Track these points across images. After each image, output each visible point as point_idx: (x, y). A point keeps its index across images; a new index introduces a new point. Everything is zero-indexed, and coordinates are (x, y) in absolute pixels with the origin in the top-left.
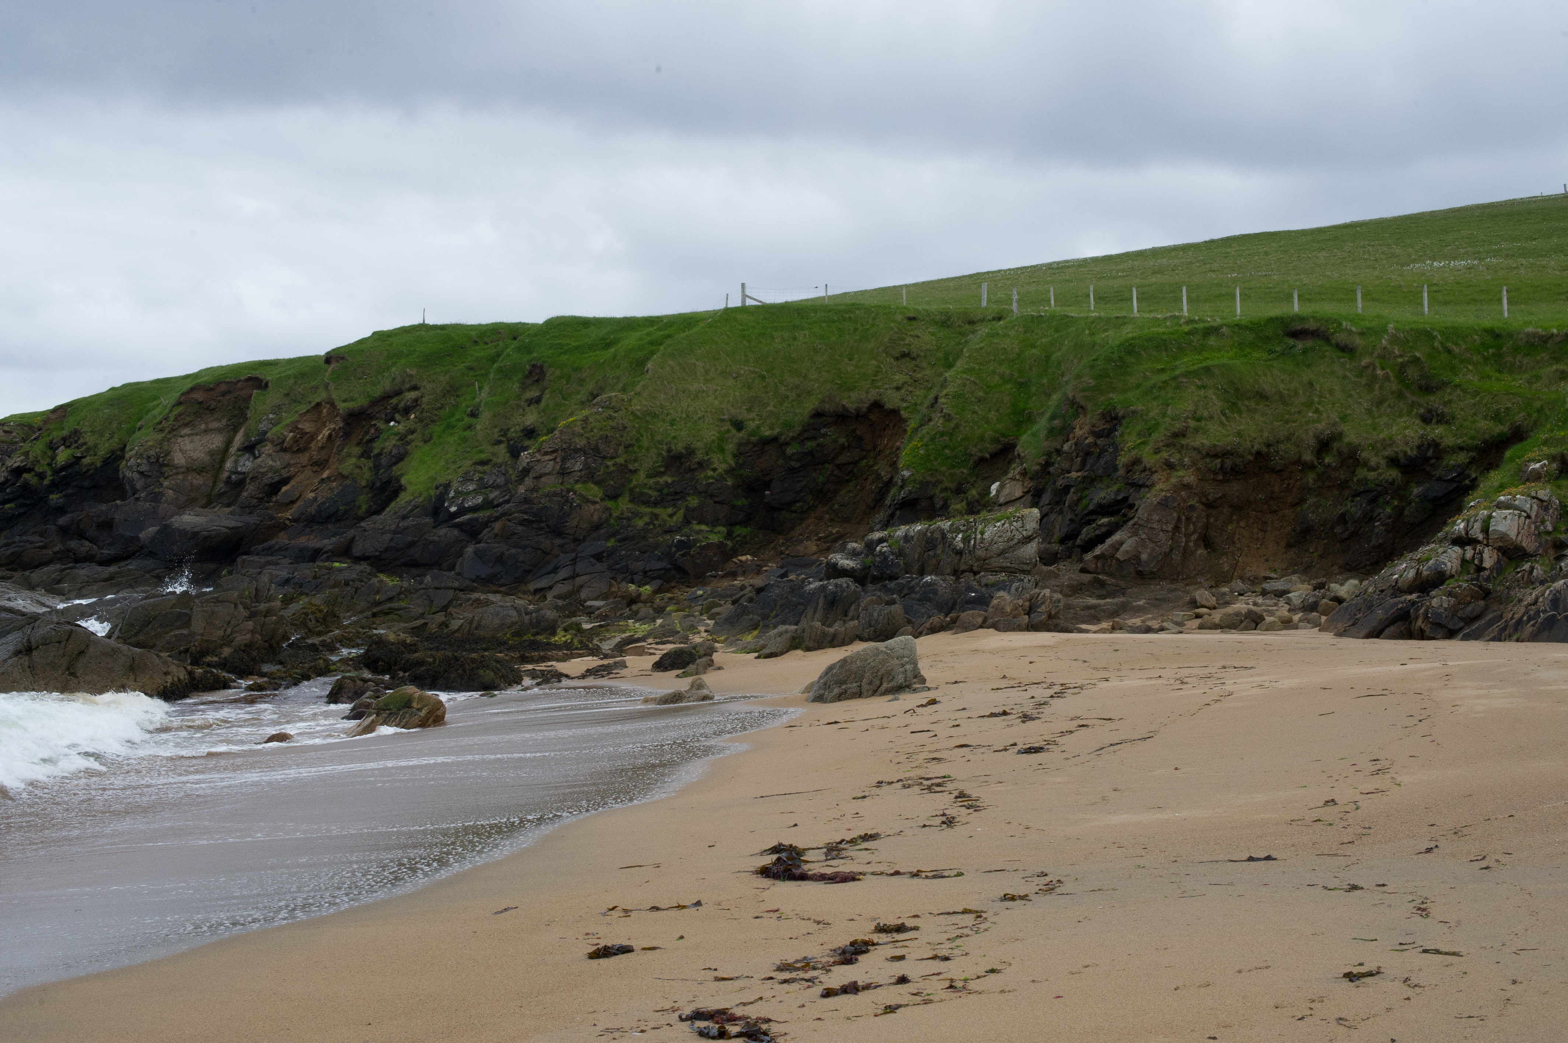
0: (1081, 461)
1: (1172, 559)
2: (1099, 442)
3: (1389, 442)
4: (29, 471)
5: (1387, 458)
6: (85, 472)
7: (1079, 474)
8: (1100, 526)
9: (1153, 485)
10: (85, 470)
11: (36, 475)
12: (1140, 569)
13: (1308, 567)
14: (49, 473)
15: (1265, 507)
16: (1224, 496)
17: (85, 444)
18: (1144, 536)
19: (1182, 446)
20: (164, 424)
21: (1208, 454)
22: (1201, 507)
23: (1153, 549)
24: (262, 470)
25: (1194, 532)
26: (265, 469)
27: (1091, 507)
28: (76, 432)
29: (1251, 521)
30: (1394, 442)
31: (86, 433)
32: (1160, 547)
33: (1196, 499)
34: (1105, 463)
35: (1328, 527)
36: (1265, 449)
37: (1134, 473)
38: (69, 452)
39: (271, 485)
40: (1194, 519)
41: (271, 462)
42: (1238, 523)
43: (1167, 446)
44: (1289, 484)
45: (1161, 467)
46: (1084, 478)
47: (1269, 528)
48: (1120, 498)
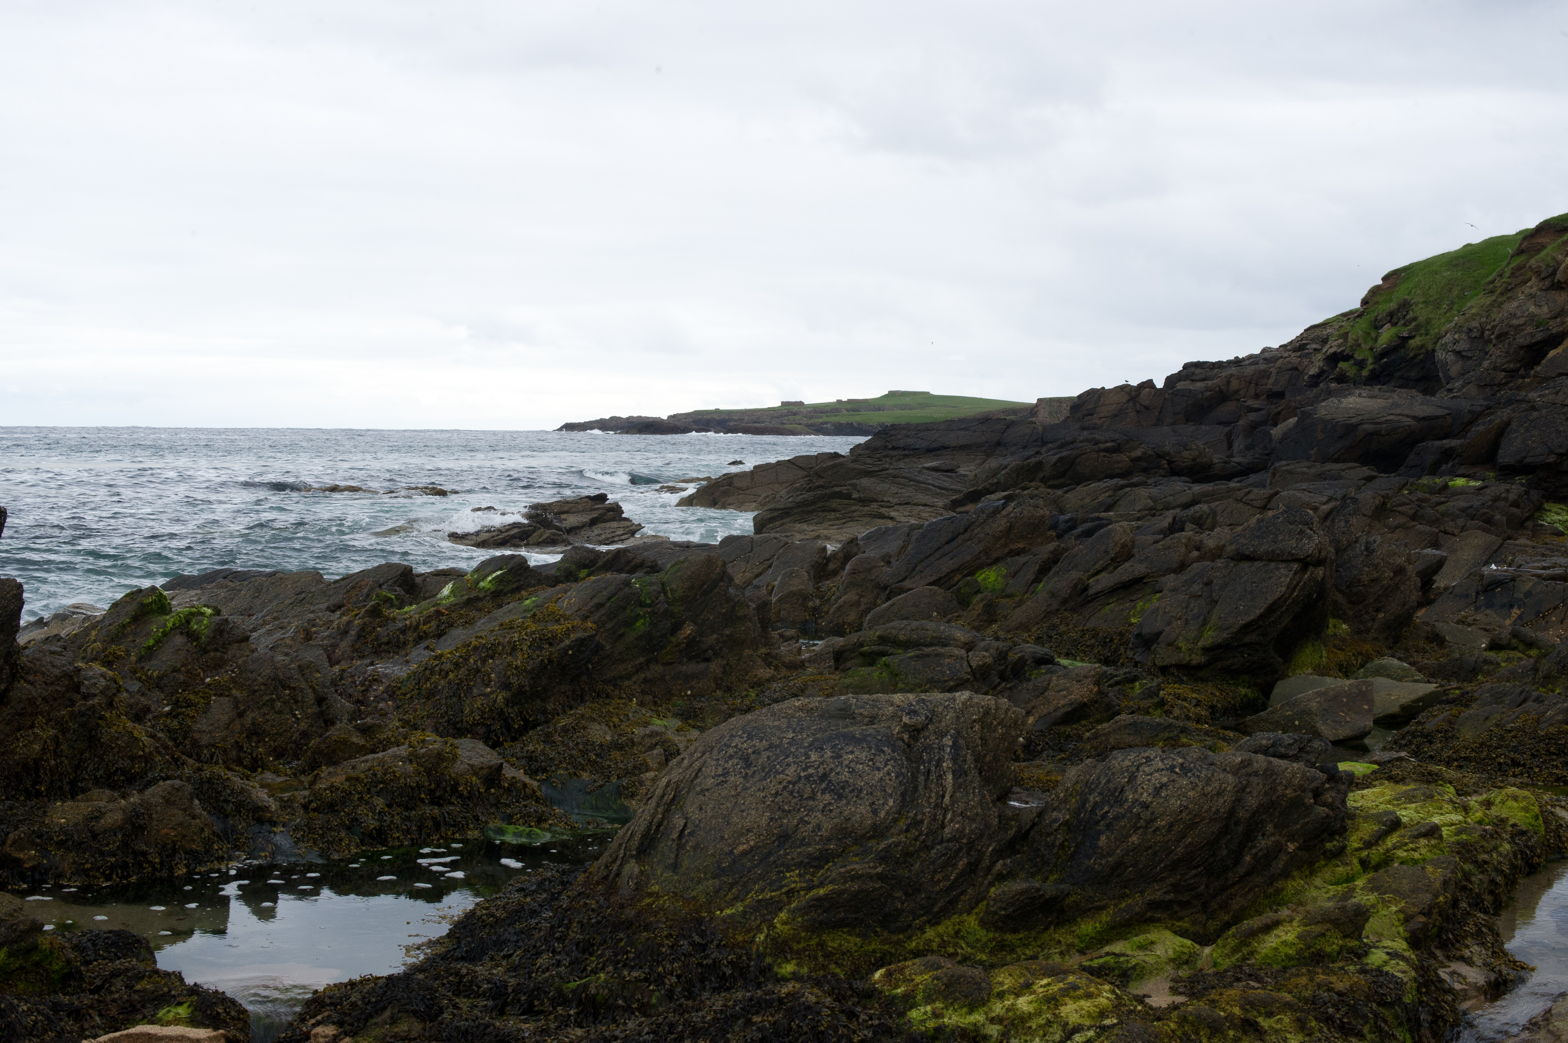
4: (1347, 358)
6: (1413, 358)
10: (1411, 355)
11: (1355, 364)
14: (1370, 360)
17: (1415, 319)
20: (1497, 284)
24: (1515, 322)
26: (1522, 321)
28: (1405, 305)
31: (1416, 304)
38: (1394, 330)
39: (1530, 347)
41: (1532, 309)
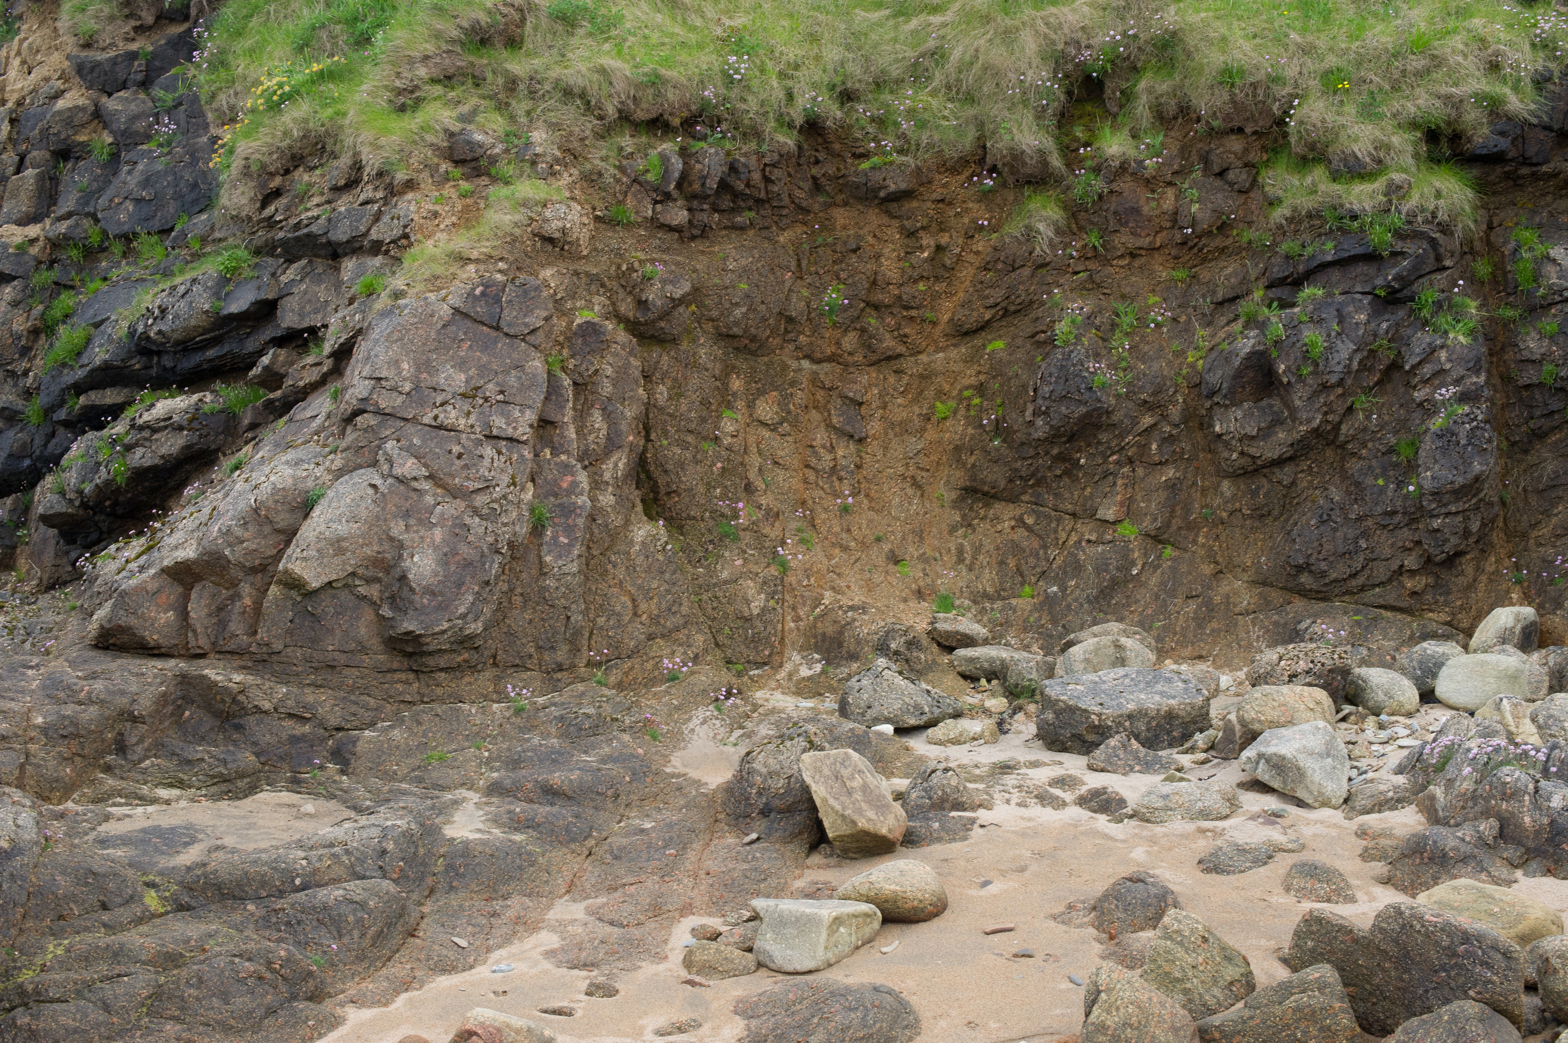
0: (40, 178)
1: (542, 571)
2: (112, 104)
3: (1416, 63)
5: (1413, 125)
7: (33, 231)
8: (152, 428)
9: (404, 240)
12: (409, 625)
13: (1114, 584)
15: (850, 341)
16: (696, 294)
18: (408, 467)
19: (512, 84)
21: (625, 118)
22: (623, 336)
23: (460, 530)
25: (612, 444)
27: (99, 355)
29: (800, 397)
30: (1437, 62)
32: (491, 516)
33: (600, 301)
34: (146, 182)
35: (1175, 412)
36: (832, 112)
37: (303, 197)
40: (607, 389)
42: (751, 405)
43: (447, 79)
44: (939, 248)
45: (433, 169)
46: (56, 244)
47: (874, 427)
48: (239, 304)
